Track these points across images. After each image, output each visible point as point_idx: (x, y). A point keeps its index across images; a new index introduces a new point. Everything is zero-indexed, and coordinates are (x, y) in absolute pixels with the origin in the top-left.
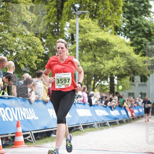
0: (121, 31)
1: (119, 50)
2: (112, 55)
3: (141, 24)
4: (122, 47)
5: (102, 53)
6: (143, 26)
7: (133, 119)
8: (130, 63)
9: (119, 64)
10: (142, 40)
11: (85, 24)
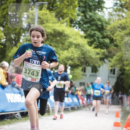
0: (75, 24)
1: (74, 42)
2: (67, 46)
3: (95, 18)
4: (77, 38)
5: (58, 43)
6: (97, 20)
7: (84, 106)
8: (83, 54)
9: (73, 54)
10: (95, 34)
11: (43, 15)
